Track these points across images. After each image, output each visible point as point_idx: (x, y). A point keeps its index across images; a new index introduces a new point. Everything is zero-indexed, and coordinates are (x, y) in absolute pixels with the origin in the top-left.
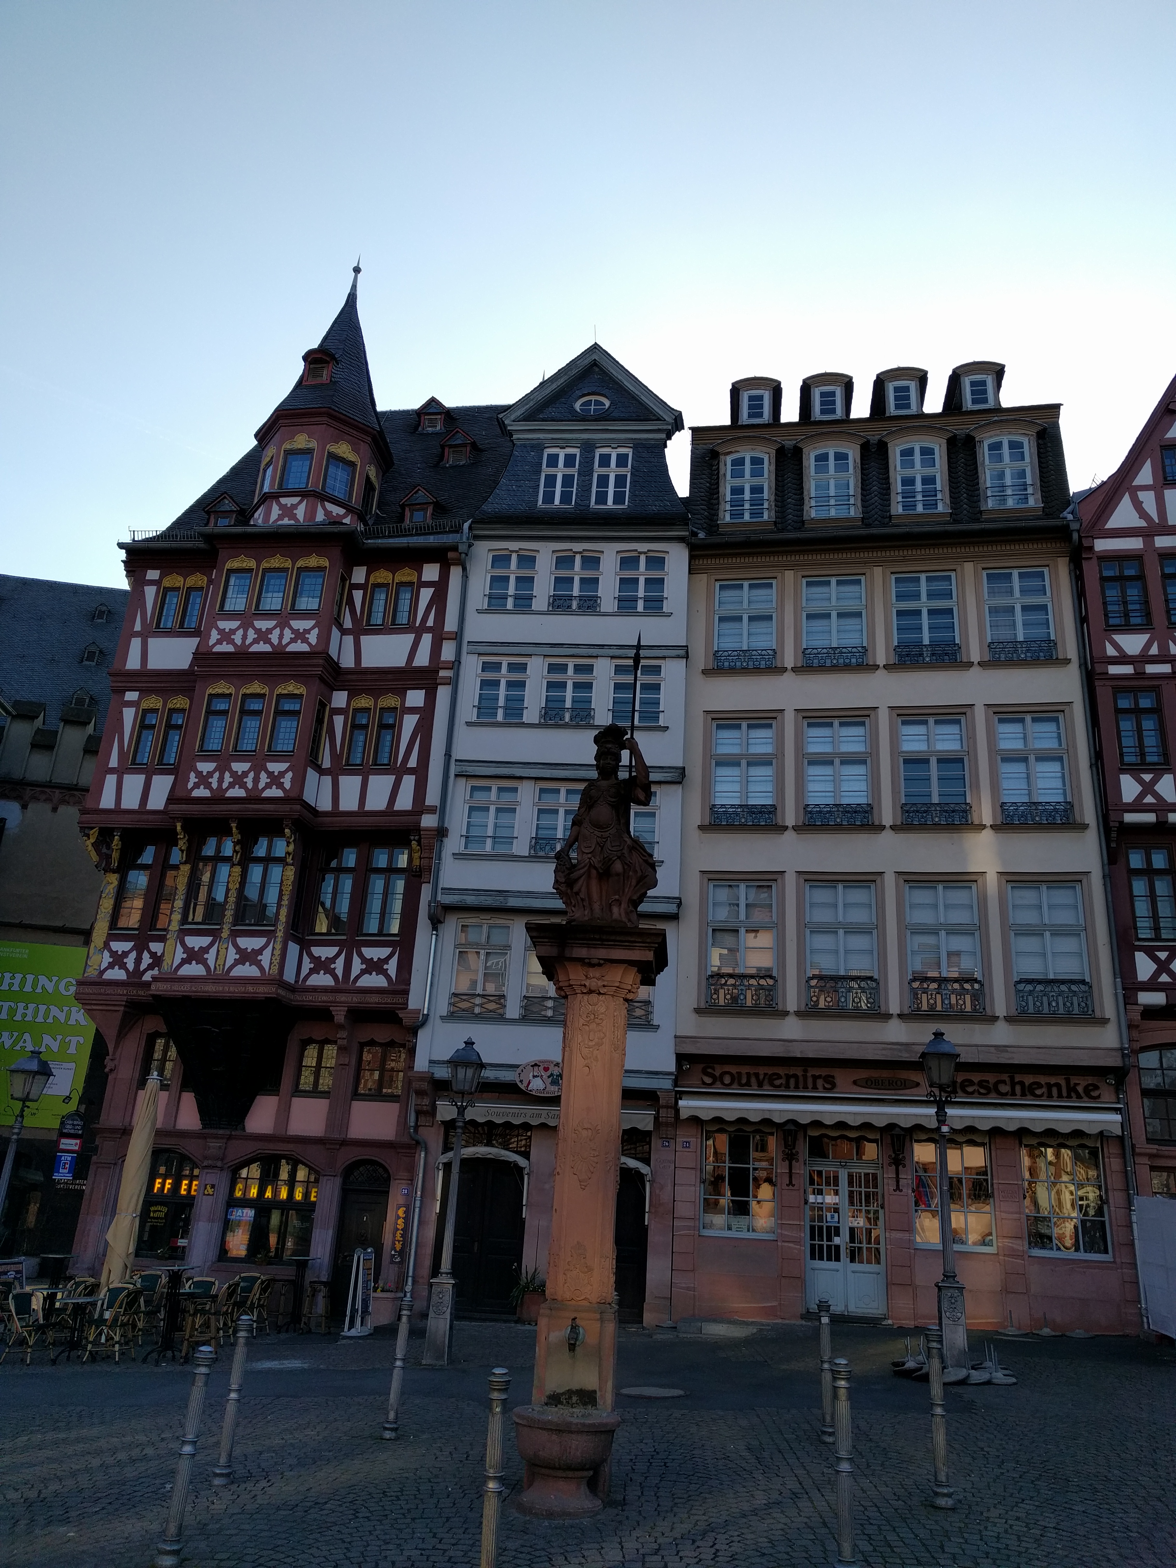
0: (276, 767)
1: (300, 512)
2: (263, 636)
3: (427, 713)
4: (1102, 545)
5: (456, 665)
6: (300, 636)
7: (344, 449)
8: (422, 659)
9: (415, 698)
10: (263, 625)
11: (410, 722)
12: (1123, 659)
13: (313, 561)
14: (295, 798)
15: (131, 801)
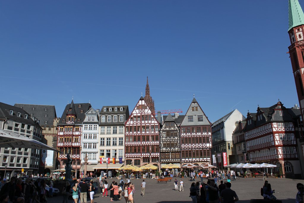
0: (70, 143)
1: (70, 123)
2: (68, 133)
3: (80, 138)
4: (126, 125)
5: (82, 134)
6: (71, 133)
7: (73, 117)
8: (80, 134)
9: (79, 137)
10: (68, 132)
11: (79, 139)
12: (127, 134)
13: (71, 127)
14: (72, 145)
15: (60, 145)
